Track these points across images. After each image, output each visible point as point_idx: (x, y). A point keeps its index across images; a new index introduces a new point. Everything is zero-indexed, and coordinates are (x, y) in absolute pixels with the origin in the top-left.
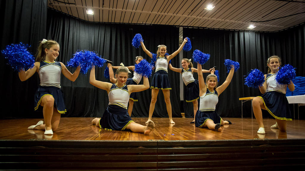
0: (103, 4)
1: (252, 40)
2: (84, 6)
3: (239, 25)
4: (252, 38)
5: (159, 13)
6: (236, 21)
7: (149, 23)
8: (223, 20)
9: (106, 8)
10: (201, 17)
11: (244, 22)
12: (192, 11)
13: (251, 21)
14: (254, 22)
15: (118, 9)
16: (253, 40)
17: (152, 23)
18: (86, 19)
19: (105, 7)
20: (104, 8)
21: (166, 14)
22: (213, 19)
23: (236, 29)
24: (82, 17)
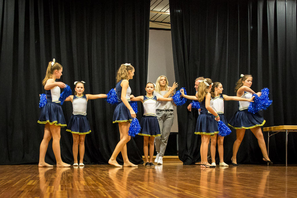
1: (291, 15)
4: (291, 12)
16: (292, 17)
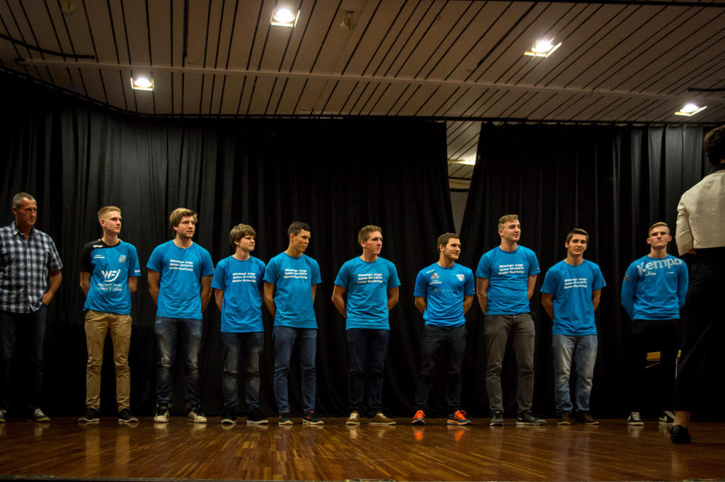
0: (185, 54)
2: (124, 65)
3: (646, 104)
5: (368, 76)
6: (633, 93)
7: (332, 111)
8: (588, 90)
9: (194, 69)
10: (510, 85)
11: (662, 95)
12: (480, 64)
13: (690, 90)
14: (702, 90)
15: (231, 70)
17: (343, 113)
18: (131, 108)
19: (190, 63)
20: (187, 68)
21: (390, 78)
22: (552, 87)
23: (633, 119)
24: (117, 102)
